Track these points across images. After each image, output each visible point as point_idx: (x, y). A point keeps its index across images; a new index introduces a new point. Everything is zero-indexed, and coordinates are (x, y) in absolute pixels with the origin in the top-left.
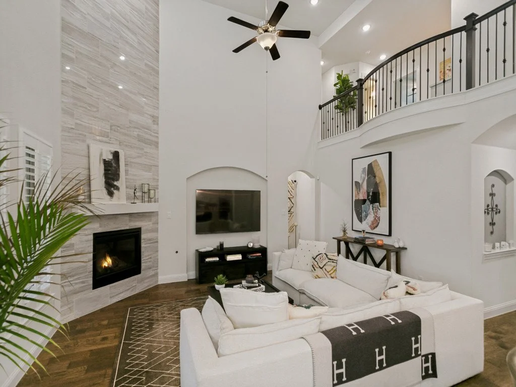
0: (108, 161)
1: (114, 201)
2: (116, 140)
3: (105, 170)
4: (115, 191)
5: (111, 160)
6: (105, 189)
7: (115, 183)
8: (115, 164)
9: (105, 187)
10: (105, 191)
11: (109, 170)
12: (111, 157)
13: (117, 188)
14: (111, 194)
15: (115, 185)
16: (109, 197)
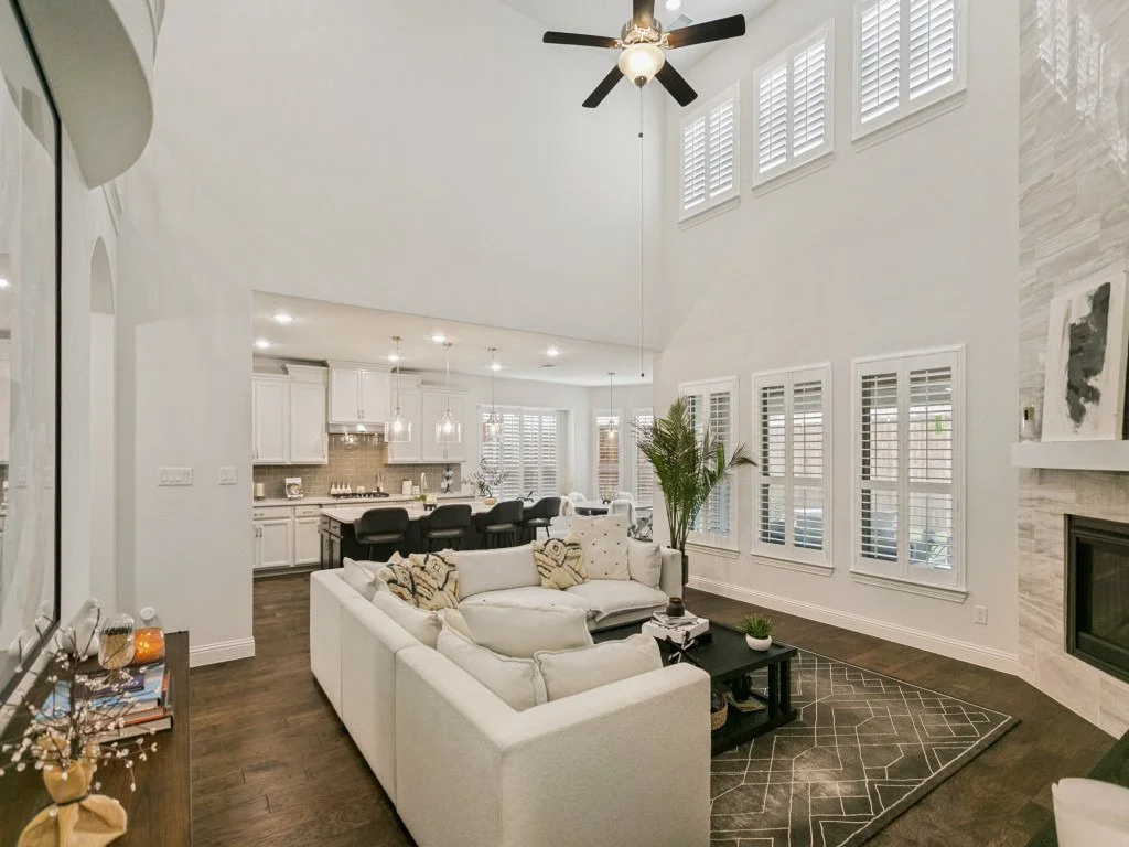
0: (1081, 326)
1: (1086, 432)
2: (1117, 247)
3: (1072, 353)
4: (1088, 406)
5: (1089, 316)
6: (1066, 402)
7: (1092, 382)
8: (1096, 325)
9: (1067, 398)
10: (1066, 409)
11: (1080, 349)
12: (1087, 310)
13: (1094, 395)
14: (1077, 414)
15: (1091, 388)
16: (1072, 423)
